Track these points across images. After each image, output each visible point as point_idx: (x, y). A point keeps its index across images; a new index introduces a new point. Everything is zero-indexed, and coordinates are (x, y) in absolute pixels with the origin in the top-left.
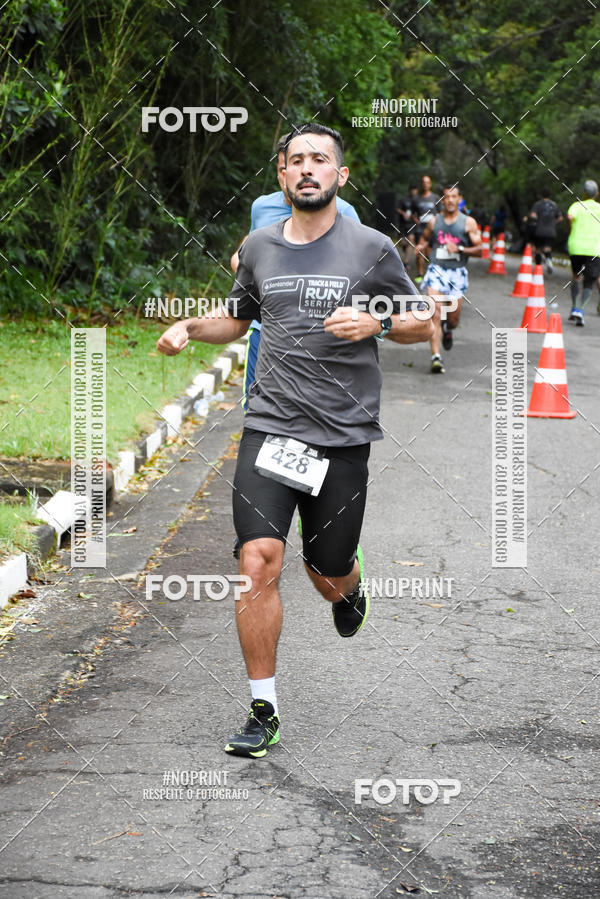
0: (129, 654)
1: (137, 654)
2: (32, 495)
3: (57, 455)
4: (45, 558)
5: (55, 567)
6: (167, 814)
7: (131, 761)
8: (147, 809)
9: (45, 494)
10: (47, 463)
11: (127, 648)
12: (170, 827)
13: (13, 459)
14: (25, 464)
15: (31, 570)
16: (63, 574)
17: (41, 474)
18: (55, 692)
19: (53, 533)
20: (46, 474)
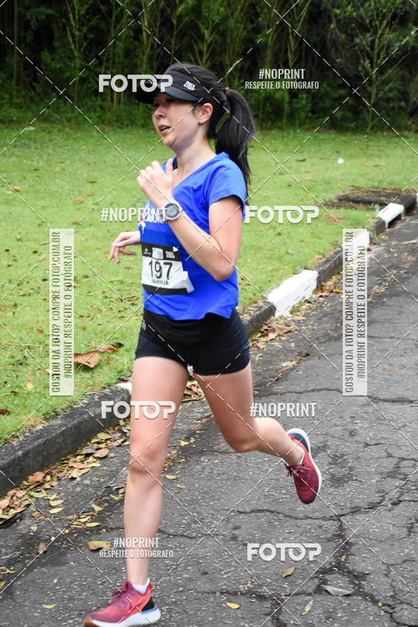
0: (405, 278)
1: (409, 278)
2: (377, 206)
3: (393, 187)
4: (378, 234)
5: (383, 237)
6: (404, 361)
7: (394, 332)
8: (396, 357)
9: (383, 205)
10: (388, 191)
11: (405, 275)
12: (405, 367)
13: (375, 190)
14: (380, 192)
15: (371, 239)
16: (385, 240)
17: (385, 196)
19: (383, 223)
20: (388, 196)
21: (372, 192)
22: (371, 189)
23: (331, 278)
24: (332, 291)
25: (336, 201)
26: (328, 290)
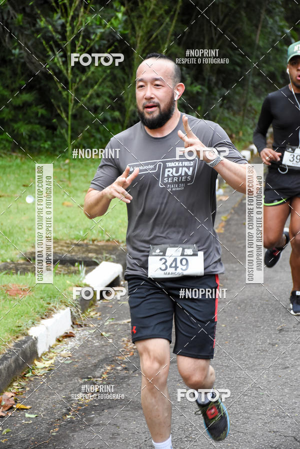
2: (82, 268)
3: (107, 238)
4: (84, 311)
5: (92, 314)
9: (91, 264)
10: (99, 244)
13: (81, 242)
14: (87, 245)
15: (74, 318)
16: (96, 319)
17: (95, 251)
18: (69, 410)
20: (99, 251)
21: (77, 245)
22: (75, 242)
23: (11, 385)
24: (12, 408)
25: (21, 261)
26: (5, 406)
